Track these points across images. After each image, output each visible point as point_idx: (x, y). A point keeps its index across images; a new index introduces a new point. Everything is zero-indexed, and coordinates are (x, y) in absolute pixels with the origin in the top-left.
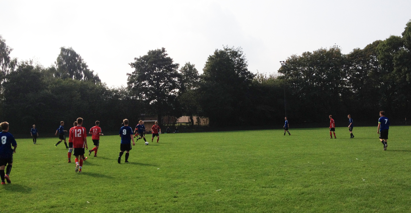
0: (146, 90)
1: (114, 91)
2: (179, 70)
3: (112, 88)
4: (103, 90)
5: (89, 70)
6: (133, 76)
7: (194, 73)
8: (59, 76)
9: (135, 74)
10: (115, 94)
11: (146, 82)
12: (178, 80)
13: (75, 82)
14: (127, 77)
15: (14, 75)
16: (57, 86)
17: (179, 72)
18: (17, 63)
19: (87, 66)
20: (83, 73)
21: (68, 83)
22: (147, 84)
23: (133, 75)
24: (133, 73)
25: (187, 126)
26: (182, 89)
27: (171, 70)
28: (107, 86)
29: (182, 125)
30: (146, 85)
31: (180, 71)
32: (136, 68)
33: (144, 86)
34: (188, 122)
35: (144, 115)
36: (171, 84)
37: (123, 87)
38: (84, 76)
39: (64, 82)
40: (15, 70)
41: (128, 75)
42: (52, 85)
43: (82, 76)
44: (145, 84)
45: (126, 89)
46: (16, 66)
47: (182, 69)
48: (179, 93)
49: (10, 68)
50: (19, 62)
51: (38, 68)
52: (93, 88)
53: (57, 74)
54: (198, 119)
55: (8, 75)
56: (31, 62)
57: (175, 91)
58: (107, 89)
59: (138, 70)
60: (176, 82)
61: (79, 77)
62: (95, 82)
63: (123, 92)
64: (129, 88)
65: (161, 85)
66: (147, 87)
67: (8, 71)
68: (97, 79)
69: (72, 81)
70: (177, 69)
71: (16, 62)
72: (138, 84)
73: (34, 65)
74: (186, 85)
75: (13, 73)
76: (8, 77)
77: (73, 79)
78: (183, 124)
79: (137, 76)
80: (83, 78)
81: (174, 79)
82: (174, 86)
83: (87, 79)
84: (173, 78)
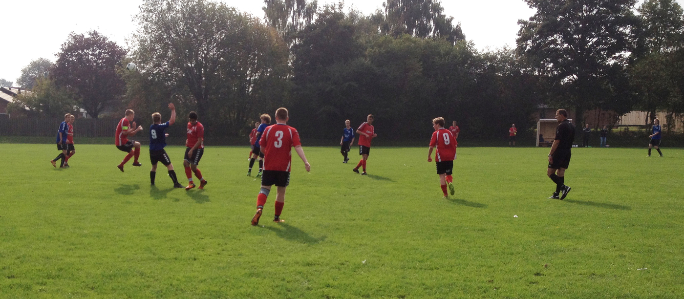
0: (555, 55)
1: (488, 58)
2: (637, 8)
3: (486, 51)
4: (467, 57)
5: (445, 16)
6: (532, 26)
7: (671, 15)
8: (388, 30)
9: (535, 22)
10: (488, 64)
11: (558, 38)
12: (632, 31)
13: (415, 42)
14: (519, 27)
15: (311, 31)
16: (383, 50)
17: (636, 14)
18: (317, 10)
19: (442, 9)
20: (432, 23)
21: (401, 45)
22: (559, 41)
23: (530, 23)
24: (531, 19)
25: (640, 132)
26: (639, 51)
27: (618, 10)
28: (475, 47)
29: (628, 131)
30: (558, 44)
31: (638, 10)
32: (539, 8)
33: (552, 46)
34: (644, 124)
35: (546, 106)
36: (614, 41)
37: (508, 48)
38: (433, 30)
39: (396, 43)
40: (313, 22)
41: (521, 25)
42: (373, 48)
43: (430, 29)
44: (554, 42)
45: (514, 53)
46: (314, 14)
47: (643, 6)
48: (630, 60)
49: (306, 19)
50: (321, 8)
51: (353, 16)
52: (447, 53)
53: (385, 28)
54: (669, 118)
55: (301, 31)
56: (340, 6)
57: (620, 56)
58: (474, 55)
59: (543, 12)
60: (627, 35)
61: (423, 31)
62: (452, 40)
63: (505, 59)
64: (520, 50)
65: (591, 43)
66: (559, 47)
67: (301, 24)
68: (458, 34)
69: (409, 39)
70: (631, 7)
71: (315, 6)
72: (540, 43)
73: (346, 12)
74: (650, 42)
75: (310, 27)
76: (301, 35)
77: (414, 35)
78: (631, 129)
79: (540, 26)
80: (431, 34)
81: (621, 29)
82: (621, 44)
83: (438, 36)
84: (621, 26)
